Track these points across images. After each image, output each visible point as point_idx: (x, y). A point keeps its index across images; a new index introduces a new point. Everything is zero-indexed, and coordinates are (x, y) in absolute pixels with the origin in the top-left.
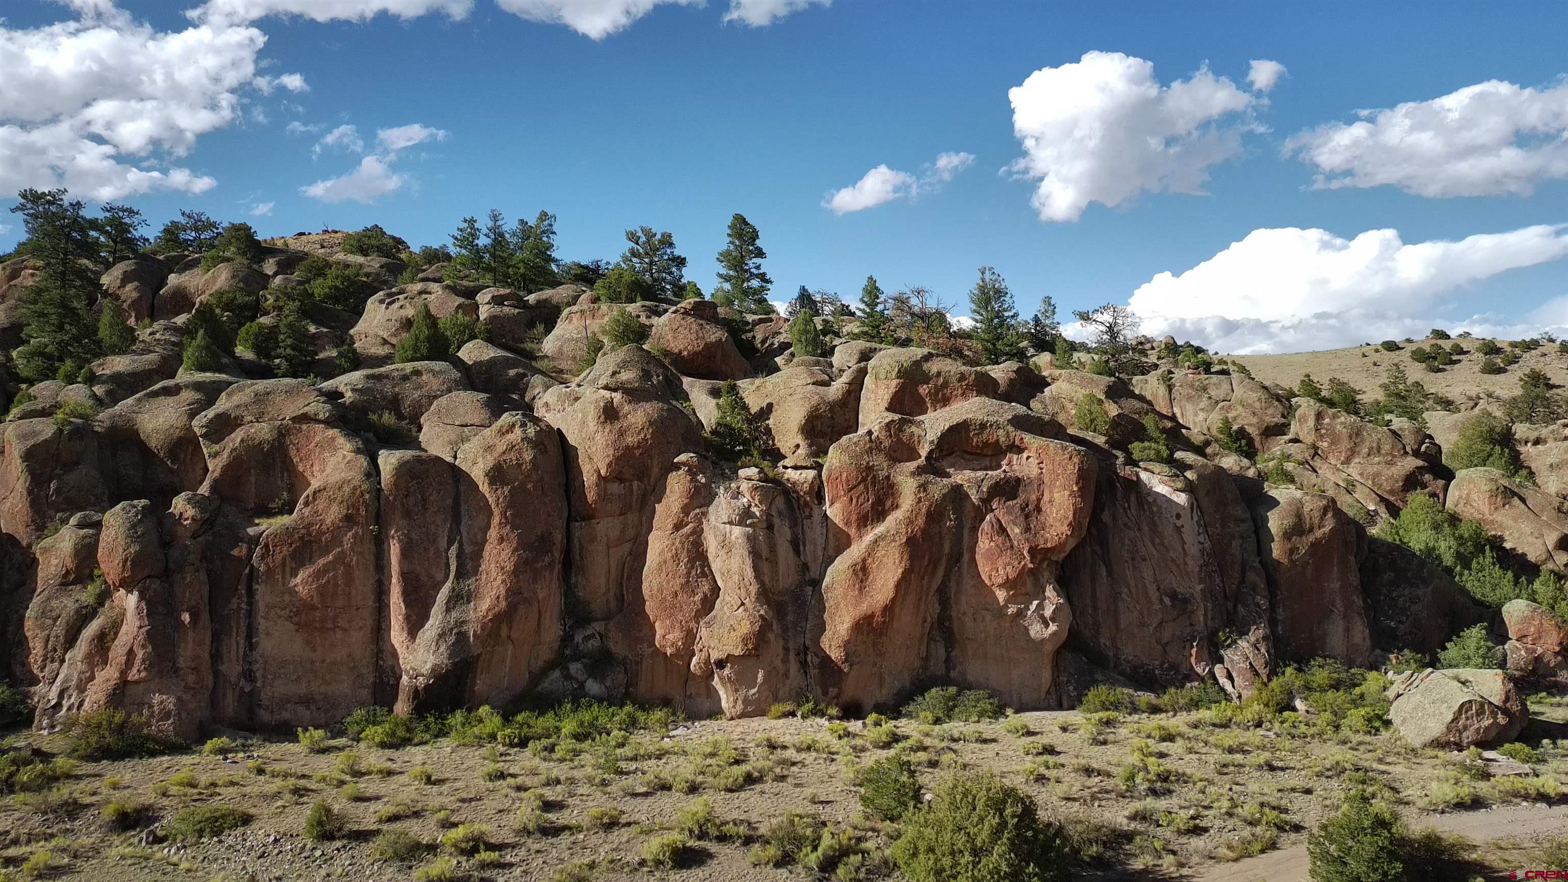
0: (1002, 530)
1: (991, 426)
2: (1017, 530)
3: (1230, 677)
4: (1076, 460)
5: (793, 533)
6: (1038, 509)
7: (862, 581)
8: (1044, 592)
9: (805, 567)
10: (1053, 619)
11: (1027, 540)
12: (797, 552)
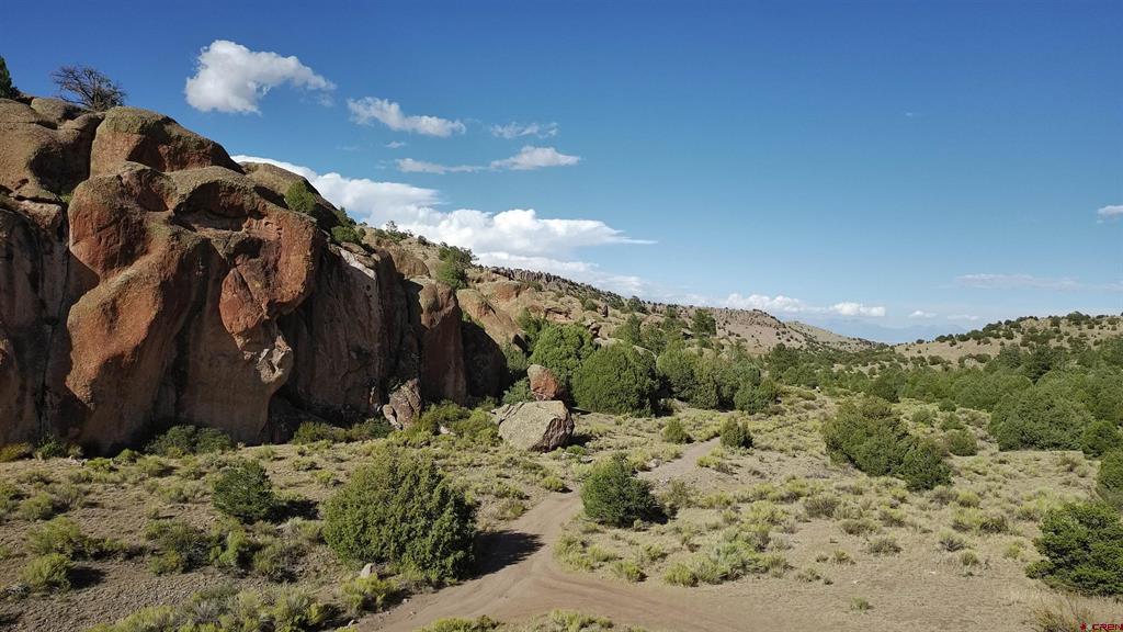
0: (244, 284)
1: (239, 190)
2: (258, 285)
3: (395, 414)
4: (310, 230)
5: (33, 267)
6: (276, 269)
7: (111, 321)
8: (274, 341)
9: (43, 304)
10: (279, 366)
11: (267, 294)
12: (35, 287)
